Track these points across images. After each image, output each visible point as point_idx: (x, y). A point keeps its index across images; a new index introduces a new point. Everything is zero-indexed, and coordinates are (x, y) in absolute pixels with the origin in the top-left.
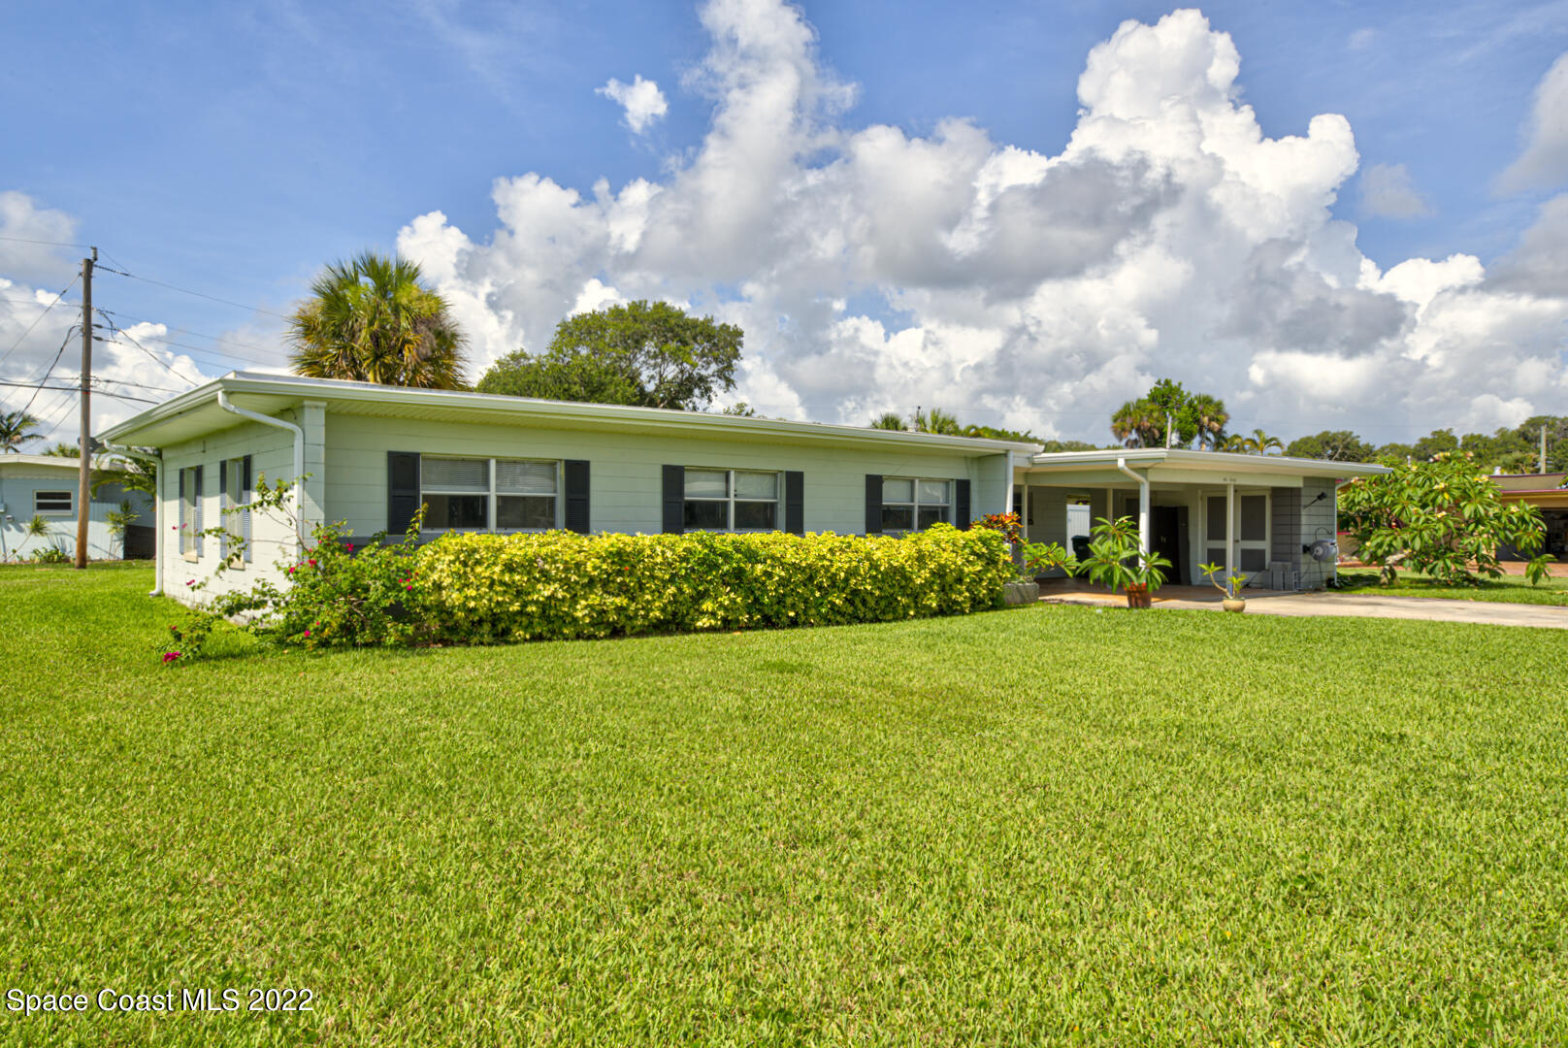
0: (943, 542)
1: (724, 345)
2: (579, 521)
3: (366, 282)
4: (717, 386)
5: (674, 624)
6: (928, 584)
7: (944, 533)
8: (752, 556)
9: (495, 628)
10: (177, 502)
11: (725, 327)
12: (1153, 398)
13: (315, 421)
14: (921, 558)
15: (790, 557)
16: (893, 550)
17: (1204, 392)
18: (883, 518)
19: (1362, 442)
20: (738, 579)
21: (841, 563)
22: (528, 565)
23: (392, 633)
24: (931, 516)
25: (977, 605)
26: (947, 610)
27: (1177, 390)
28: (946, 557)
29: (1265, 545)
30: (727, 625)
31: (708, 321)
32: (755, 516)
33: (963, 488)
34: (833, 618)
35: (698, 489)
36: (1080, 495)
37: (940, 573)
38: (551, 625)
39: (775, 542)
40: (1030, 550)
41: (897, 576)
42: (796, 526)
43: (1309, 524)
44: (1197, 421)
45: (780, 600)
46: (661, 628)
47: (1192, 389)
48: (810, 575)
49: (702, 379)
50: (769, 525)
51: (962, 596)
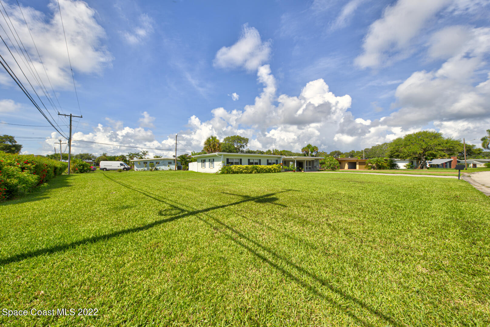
0: (275, 166)
1: (246, 141)
2: (241, 164)
3: (211, 139)
4: (245, 146)
5: (251, 173)
6: (273, 170)
7: (275, 165)
8: (257, 167)
9: (237, 173)
10: (201, 163)
11: (246, 138)
12: (307, 147)
13: (223, 156)
14: (272, 167)
15: (261, 167)
16: (270, 167)
17: (315, 145)
18: (269, 164)
19: (341, 152)
20: (256, 169)
21: (265, 168)
22: (240, 168)
23: (231, 172)
24: (274, 163)
25: (278, 172)
26: (275, 172)
27: (311, 145)
28: (275, 167)
29: (311, 166)
30: (255, 173)
31: (244, 138)
32: (256, 164)
33: (277, 161)
34: (264, 173)
35: (251, 161)
36: (291, 161)
37: (274, 169)
38: (241, 172)
39: (258, 166)
40: (284, 167)
41: (270, 169)
42: (260, 164)
43: (315, 164)
44: (314, 150)
45: (260, 171)
46: (249, 173)
47: (313, 145)
48: (262, 169)
49: (243, 145)
50: (258, 164)
51: (276, 171)
